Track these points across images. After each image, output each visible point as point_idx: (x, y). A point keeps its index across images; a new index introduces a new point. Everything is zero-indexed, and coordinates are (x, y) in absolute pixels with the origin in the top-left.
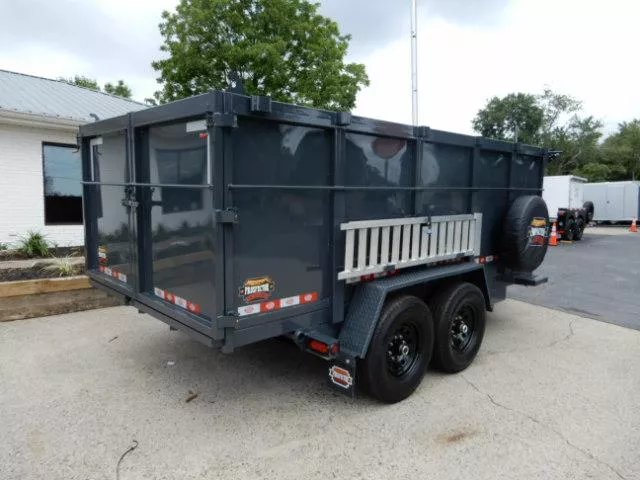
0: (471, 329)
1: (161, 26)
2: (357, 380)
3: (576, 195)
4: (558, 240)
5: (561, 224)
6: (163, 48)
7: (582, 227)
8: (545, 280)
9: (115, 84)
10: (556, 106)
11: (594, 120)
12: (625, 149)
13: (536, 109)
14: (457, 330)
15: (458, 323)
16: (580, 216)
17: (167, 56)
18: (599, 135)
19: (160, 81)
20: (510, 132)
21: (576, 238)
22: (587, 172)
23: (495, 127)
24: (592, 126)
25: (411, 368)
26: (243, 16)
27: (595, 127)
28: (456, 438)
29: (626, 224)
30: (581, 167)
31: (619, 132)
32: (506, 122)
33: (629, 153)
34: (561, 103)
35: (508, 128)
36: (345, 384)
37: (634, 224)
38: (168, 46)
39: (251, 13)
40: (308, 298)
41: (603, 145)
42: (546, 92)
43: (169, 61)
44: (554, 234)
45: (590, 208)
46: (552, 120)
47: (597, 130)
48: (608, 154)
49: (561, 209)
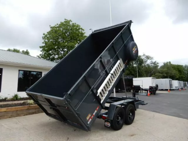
0: (132, 114)
1: (43, 37)
2: (111, 125)
3: (154, 82)
4: (150, 94)
5: (150, 90)
6: (43, 43)
7: (156, 91)
8: (147, 104)
9: (25, 51)
10: (147, 58)
11: (157, 62)
12: (165, 69)
13: (141, 59)
14: (129, 115)
15: (129, 113)
16: (155, 88)
17: (44, 45)
18: (158, 66)
19: (41, 51)
20: (135, 65)
21: (154, 94)
22: (156, 76)
23: (131, 64)
24: (156, 64)
25: (121, 122)
26: (65, 35)
27: (157, 64)
28: (132, 135)
29: (167, 90)
30: (154, 74)
31: (163, 65)
32: (134, 62)
33: (166, 71)
34: (148, 58)
35: (135, 64)
36: (108, 126)
37: (169, 90)
38: (44, 42)
39: (67, 35)
40: (97, 108)
41: (160, 68)
42: (144, 55)
43: (44, 46)
44: (149, 93)
45: (157, 86)
46: (146, 62)
47: (158, 65)
48: (161, 71)
49: (150, 86)
